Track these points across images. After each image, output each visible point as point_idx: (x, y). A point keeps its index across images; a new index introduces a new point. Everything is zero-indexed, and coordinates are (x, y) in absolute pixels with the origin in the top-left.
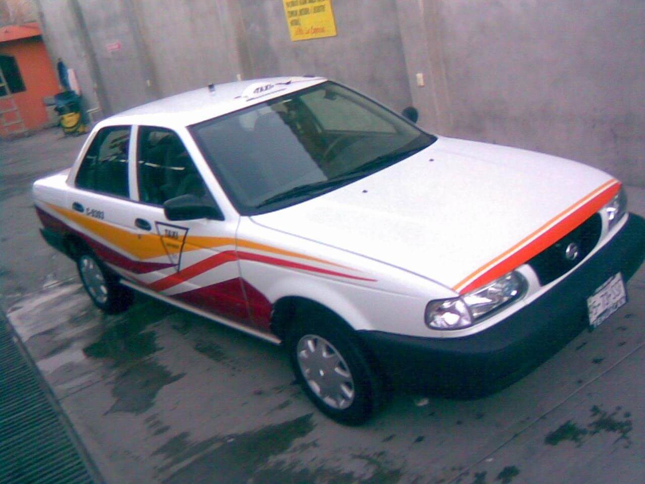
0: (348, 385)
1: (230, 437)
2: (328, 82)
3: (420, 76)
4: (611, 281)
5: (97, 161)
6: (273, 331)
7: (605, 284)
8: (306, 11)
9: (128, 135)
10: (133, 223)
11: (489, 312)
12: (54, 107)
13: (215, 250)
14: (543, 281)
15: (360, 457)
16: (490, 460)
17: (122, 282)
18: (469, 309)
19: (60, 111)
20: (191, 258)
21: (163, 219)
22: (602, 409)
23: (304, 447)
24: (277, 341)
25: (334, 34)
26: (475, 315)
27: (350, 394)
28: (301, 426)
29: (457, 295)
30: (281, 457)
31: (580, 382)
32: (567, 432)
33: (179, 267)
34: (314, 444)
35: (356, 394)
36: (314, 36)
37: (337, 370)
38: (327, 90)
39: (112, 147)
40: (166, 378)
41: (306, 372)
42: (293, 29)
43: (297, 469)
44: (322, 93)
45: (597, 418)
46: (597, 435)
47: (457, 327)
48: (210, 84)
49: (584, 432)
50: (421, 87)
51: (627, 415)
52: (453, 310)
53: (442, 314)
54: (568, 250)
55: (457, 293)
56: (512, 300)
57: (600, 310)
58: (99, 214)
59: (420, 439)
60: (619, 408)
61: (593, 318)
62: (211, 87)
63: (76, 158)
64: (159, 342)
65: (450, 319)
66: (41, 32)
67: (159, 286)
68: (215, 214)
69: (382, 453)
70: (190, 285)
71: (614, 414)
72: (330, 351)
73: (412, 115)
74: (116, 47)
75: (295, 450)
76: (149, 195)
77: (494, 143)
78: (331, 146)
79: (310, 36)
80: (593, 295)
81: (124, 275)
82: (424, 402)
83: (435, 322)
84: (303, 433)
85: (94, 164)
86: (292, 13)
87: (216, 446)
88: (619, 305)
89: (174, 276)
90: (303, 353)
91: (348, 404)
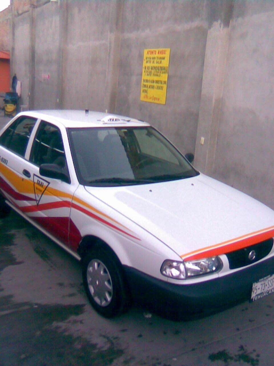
0: (110, 293)
1: (36, 304)
2: (151, 127)
3: (203, 139)
4: (269, 277)
5: (14, 132)
6: (78, 251)
7: (265, 278)
8: (153, 87)
9: (34, 124)
10: (22, 171)
11: (197, 275)
12: (4, 98)
13: (60, 199)
14: (232, 267)
15: (104, 336)
16: (175, 359)
17: (7, 202)
18: (186, 270)
19: (6, 102)
20: (46, 199)
21: (38, 174)
22: (245, 348)
23: (76, 322)
24: (79, 258)
25: (164, 103)
26: (189, 274)
27: (109, 299)
28: (77, 309)
29: (182, 261)
30: (60, 324)
31: (238, 329)
32: (222, 356)
33: (39, 202)
34: (81, 322)
35: (112, 300)
36: (153, 101)
37: (106, 283)
38: (149, 131)
39: (24, 128)
40: (12, 261)
41: (89, 279)
42: (143, 94)
43: (67, 334)
44: (145, 132)
45: (240, 353)
46: (238, 362)
47: (177, 278)
48: (87, 109)
49: (231, 358)
50: (202, 145)
51: (258, 356)
52: (178, 268)
53: (171, 269)
54: (250, 254)
55: (182, 259)
56: (212, 272)
57: (259, 292)
58: (5, 161)
59: (140, 336)
60: (254, 350)
61: (253, 295)
62: (87, 111)
63: (3, 127)
64: (16, 241)
65: (175, 272)
66: (10, 58)
67: (25, 209)
68: (67, 179)
69: (116, 338)
70: (42, 214)
71: (251, 353)
72: (105, 271)
73: (190, 158)
74: (47, 76)
75: (70, 322)
76: (35, 159)
77: (232, 186)
78: (142, 161)
79: (151, 101)
80: (257, 282)
81: (9, 199)
82: (149, 316)
83: (166, 272)
84: (77, 314)
85: (11, 133)
86: (145, 86)
87: (26, 307)
88: (270, 292)
89: (35, 206)
90: (91, 269)
91: (107, 304)
